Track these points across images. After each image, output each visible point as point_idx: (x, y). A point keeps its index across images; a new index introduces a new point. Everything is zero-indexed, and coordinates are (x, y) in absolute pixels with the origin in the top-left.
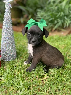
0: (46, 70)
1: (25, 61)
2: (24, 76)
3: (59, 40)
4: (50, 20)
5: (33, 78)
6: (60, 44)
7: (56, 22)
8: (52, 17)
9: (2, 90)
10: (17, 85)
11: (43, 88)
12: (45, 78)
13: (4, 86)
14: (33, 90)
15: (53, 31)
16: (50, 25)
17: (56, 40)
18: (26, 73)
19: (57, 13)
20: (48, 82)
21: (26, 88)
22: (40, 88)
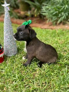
0: (39, 65)
1: (24, 56)
2: (21, 70)
3: (61, 34)
4: (54, 13)
5: (27, 71)
6: (60, 39)
7: (60, 15)
8: (56, 11)
9: (2, 80)
10: (14, 77)
11: (33, 80)
12: (38, 71)
13: (3, 77)
14: (25, 82)
15: (58, 24)
16: (55, 18)
17: (58, 34)
18: (23, 67)
19: (62, 6)
20: (38, 75)
21: (20, 80)
22: (31, 81)
